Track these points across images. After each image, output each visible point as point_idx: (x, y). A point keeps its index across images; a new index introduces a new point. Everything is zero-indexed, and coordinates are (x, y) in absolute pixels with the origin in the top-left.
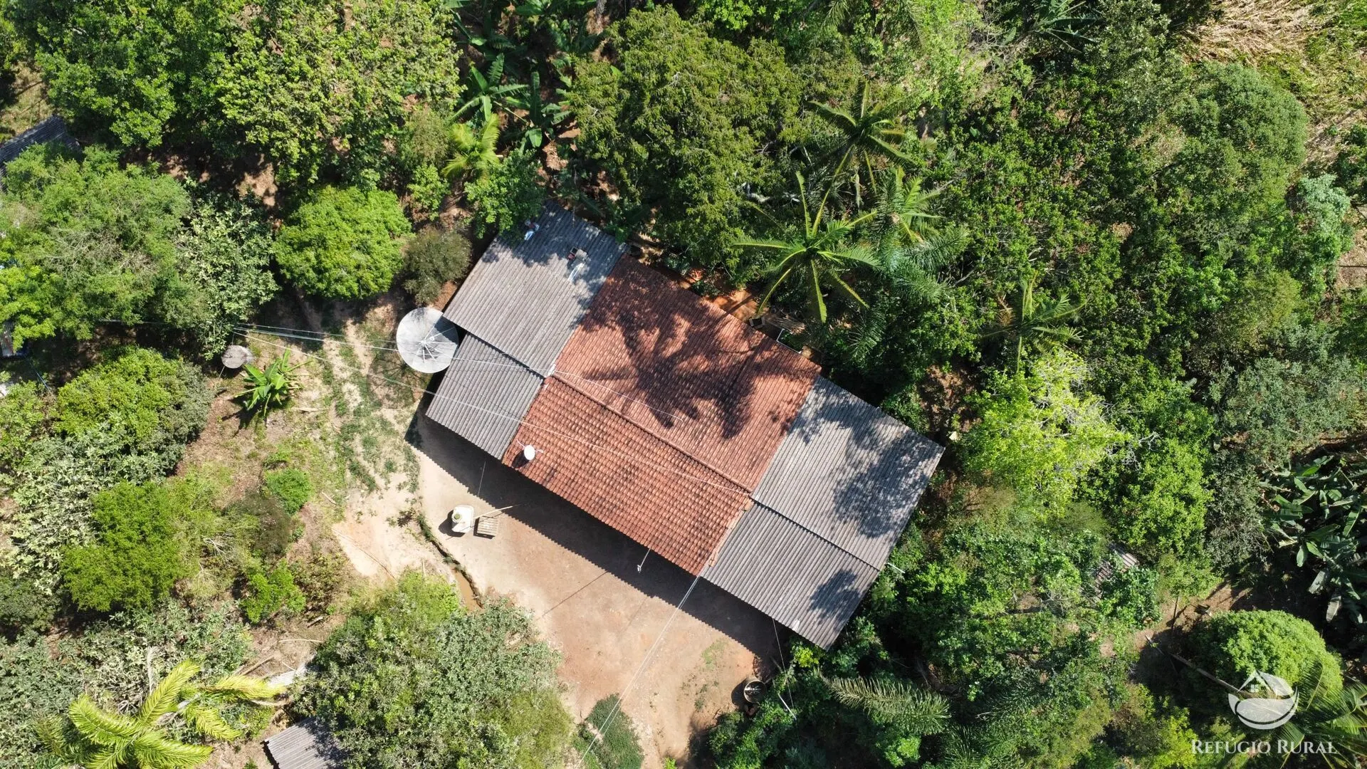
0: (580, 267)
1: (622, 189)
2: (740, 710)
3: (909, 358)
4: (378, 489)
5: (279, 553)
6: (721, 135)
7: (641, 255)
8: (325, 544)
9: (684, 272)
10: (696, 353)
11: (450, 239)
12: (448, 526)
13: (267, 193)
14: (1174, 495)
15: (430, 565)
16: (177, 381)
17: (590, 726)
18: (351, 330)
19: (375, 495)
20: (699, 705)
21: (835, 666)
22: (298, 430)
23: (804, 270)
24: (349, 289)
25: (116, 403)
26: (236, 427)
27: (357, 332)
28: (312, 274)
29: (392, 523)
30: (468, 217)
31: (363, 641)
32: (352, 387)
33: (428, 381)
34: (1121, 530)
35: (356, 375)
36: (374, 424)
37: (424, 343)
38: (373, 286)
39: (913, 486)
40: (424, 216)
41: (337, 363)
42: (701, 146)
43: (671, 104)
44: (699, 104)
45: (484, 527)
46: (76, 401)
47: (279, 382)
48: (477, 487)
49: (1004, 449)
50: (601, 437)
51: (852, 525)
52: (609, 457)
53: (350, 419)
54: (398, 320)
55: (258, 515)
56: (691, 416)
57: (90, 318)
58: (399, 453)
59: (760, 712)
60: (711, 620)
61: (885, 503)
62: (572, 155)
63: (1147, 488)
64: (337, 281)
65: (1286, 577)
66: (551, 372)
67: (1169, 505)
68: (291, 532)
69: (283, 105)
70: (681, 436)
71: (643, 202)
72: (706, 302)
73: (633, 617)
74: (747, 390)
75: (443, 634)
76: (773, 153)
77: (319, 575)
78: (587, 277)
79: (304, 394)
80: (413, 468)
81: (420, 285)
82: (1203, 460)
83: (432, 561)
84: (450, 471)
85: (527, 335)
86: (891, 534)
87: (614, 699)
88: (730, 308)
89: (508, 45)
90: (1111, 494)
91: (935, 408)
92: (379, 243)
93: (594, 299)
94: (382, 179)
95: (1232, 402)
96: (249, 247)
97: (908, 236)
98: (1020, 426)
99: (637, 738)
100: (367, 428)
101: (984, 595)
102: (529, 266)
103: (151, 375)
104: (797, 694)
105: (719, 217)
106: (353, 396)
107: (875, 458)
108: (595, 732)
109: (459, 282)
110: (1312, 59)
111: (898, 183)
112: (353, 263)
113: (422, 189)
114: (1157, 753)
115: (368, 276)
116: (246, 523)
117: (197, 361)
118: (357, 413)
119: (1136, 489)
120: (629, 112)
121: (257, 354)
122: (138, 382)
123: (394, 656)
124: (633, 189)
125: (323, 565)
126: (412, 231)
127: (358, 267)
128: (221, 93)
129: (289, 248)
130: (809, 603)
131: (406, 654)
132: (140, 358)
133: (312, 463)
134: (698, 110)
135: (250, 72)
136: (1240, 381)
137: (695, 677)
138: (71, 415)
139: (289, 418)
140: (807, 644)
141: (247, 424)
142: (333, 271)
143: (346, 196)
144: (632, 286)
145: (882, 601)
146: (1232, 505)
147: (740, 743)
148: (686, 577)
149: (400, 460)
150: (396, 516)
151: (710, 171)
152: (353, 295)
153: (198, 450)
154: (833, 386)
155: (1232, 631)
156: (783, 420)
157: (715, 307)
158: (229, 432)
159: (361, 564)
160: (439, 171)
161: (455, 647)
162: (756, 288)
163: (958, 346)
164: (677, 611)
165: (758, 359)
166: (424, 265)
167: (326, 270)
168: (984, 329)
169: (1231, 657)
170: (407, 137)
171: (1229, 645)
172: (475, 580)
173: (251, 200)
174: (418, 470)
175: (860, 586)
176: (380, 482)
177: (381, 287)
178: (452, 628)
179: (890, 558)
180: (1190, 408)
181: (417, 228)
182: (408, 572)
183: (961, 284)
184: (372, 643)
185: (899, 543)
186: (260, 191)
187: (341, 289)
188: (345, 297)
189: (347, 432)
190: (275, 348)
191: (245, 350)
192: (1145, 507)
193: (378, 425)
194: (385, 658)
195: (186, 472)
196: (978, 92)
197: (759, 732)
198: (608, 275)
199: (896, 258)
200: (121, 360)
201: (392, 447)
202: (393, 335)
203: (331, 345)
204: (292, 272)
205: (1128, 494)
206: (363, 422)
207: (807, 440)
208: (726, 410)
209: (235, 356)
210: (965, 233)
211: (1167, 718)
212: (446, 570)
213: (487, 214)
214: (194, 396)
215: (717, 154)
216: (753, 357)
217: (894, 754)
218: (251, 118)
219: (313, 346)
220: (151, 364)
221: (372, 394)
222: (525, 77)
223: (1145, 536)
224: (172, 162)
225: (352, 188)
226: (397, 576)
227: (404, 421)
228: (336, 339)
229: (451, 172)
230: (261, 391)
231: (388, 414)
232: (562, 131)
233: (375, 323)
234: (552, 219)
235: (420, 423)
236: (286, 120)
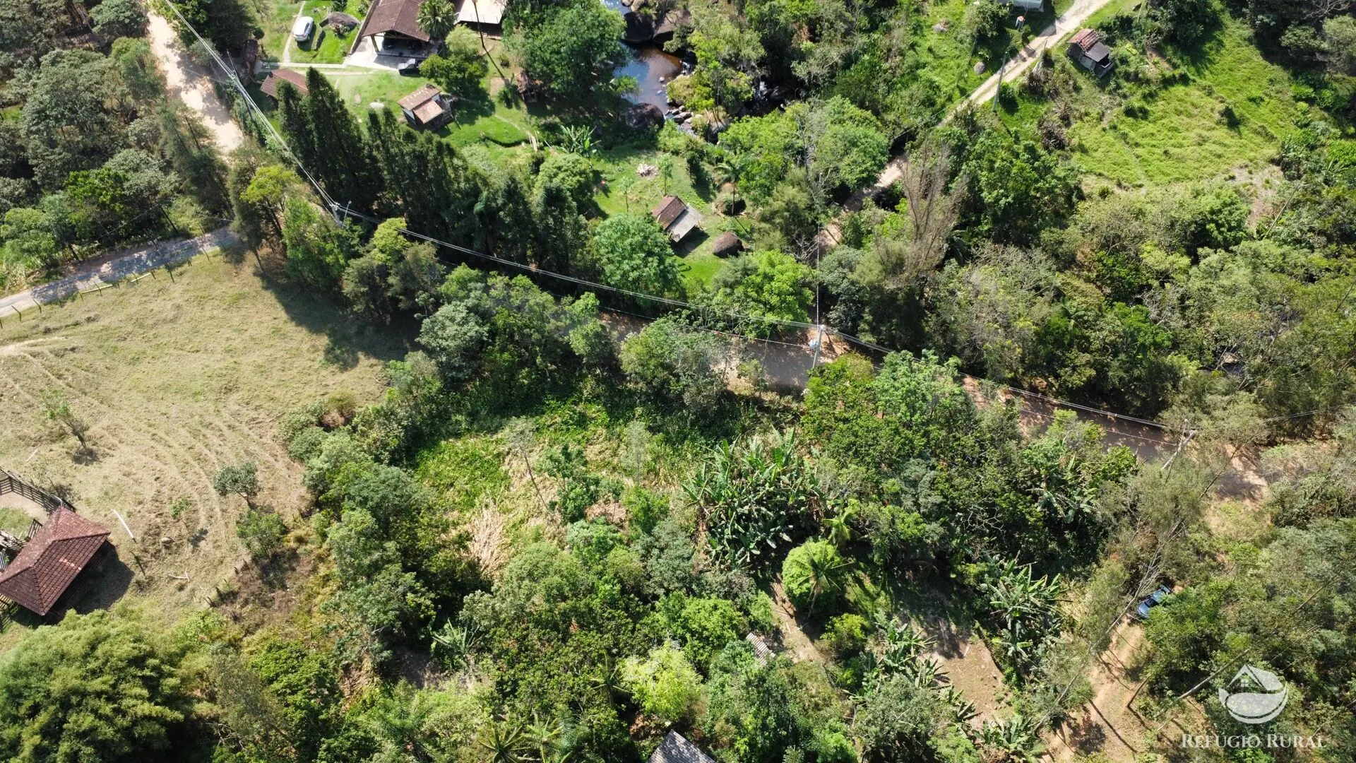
63: (705, 628)
95: (666, 584)
110: (509, 511)
111: (528, 735)
196: (488, 686)
210: (560, 706)
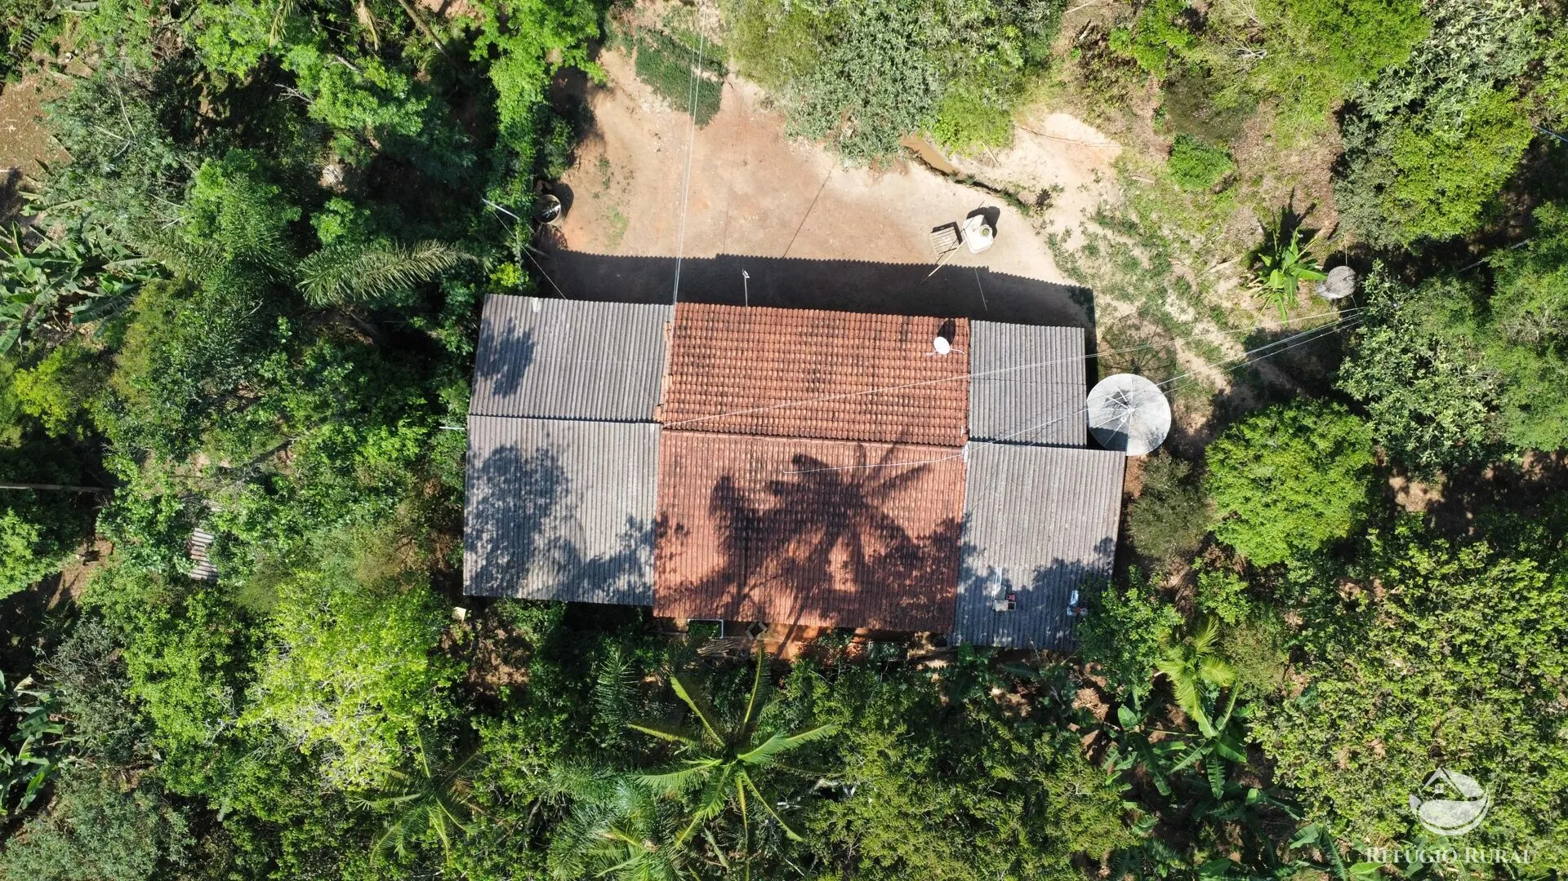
0: (995, 589)
1: (995, 709)
2: (554, 180)
3: (556, 680)
4: (1092, 218)
5: (1169, 85)
6: (912, 841)
7: (931, 639)
8: (1120, 124)
9: (870, 645)
10: (810, 558)
11: (1162, 547)
12: (990, 217)
13: (1406, 490)
14: (174, 675)
15: (988, 164)
16: (1397, 217)
17: (714, 79)
18: (1221, 382)
19: (1092, 210)
20: (604, 163)
21: (470, 282)
22: (1220, 237)
23: (729, 728)
24: (1254, 427)
25: (1460, 153)
26: (1295, 203)
27: (1213, 383)
28: (1308, 422)
29: (1055, 188)
30: (1156, 581)
31: (1022, 30)
32: (1183, 318)
33: (1101, 369)
34: (218, 603)
35: (1187, 333)
36: (1136, 288)
37: (1131, 410)
38: (1226, 445)
39: (480, 532)
40: (1207, 557)
41: (1215, 336)
42: (928, 813)
43: (991, 847)
44: (958, 865)
45: (949, 237)
46: (1506, 131)
47: (1276, 279)
48: (981, 279)
49: (383, 633)
50: (870, 405)
51: (529, 451)
52: (849, 386)
53: (1167, 281)
54: (1174, 421)
55: (1218, 114)
56: (777, 483)
57: (1550, 233)
58: (1090, 271)
59: (530, 188)
60: (637, 264)
61: (502, 496)
62: (1074, 718)
64: (1274, 430)
65: (15, 642)
66: (966, 451)
67: (172, 660)
68: (1167, 117)
69: (1466, 607)
70: (778, 452)
71: (963, 706)
72: (827, 624)
73: (728, 223)
74: (727, 546)
75: (933, 86)
76: (837, 849)
77: (1111, 84)
78: (981, 583)
79: (1235, 281)
80: (1064, 262)
81: (1172, 475)
82: (158, 732)
83: (985, 169)
84: (1021, 280)
85: (1016, 479)
86: (479, 464)
87: (702, 121)
88: (795, 632)
89: (1216, 812)
90: (248, 638)
91: (501, 634)
92: (1247, 500)
93: (960, 561)
94: (1283, 576)
96: (1401, 417)
97: (623, 831)
98: (378, 669)
99: (655, 92)
100: (1141, 280)
101: (328, 448)
102: (1056, 560)
103: (1433, 208)
104: (495, 232)
105: (863, 738)
106: (1176, 308)
107: (539, 541)
108: (706, 75)
109: (1127, 500)
112: (1267, 460)
113: (1229, 589)
114: (61, 370)
115: (1239, 453)
116: (1229, 96)
117: (1383, 254)
118: (1162, 292)
119: (221, 659)
120: (1036, 811)
121: (1315, 299)
122: (1443, 193)
123: (977, 30)
124: (983, 717)
125: (1111, 98)
126: (1211, 533)
127: (1258, 458)
128: (1548, 585)
129: (1352, 438)
130: (535, 338)
131: (965, 40)
132: (1457, 222)
133: (1183, 209)
134: (955, 856)
135: (1529, 626)
136: (153, 850)
137: (624, 191)
138: (1502, 113)
139: (1238, 245)
140: (514, 291)
141: (1284, 213)
142: (1286, 439)
143: (1316, 536)
144: (923, 600)
145: (451, 383)
146: (101, 698)
147: (535, 143)
148: (688, 296)
149: (1084, 264)
150: (1056, 199)
151: (902, 789)
152: (1244, 422)
153: (1323, 155)
154: (630, 601)
155: (40, 551)
156: (670, 532)
157: (813, 623)
158: (1299, 194)
159: (1066, 124)
160: (1221, 619)
161: (913, 78)
162: (779, 669)
163: (500, 727)
164: (680, 255)
165: (733, 589)
166: (1178, 500)
167: (1295, 435)
168: (476, 765)
169: (26, 520)
170: (1279, 641)
171: (34, 533)
172: (928, 174)
173: (1425, 473)
174: (1057, 264)
175: (484, 386)
176: (1094, 228)
177: (1215, 448)
178: (927, 101)
179: (466, 435)
180: (202, 787)
181: (1209, 539)
182: (1008, 143)
183: (533, 803)
184: (1011, 31)
185: (464, 459)
186: (1416, 488)
187: (1264, 423)
188: (1252, 416)
189: (1162, 264)
190: (1298, 315)
191: (1333, 296)
192: (199, 645)
193: (1131, 290)
194: (988, 22)
195: (1325, 121)
197: (518, 165)
198: (958, 598)
199: (624, 800)
200: (1478, 208)
201: (1101, 274)
202: (1171, 401)
203: (1235, 352)
204: (1333, 412)
205: (228, 650)
206: (1150, 285)
207: (631, 521)
208: (741, 510)
209: (1341, 282)
211: (70, 415)
212: (967, 167)
213: (1139, 598)
214: (1367, 210)
215: (906, 815)
216: (740, 587)
217: (342, 210)
218: (1495, 572)
219: (1254, 341)
220: (1441, 221)
221: (1156, 322)
222: (1177, 783)
223: (186, 609)
224: (1537, 470)
225: (1315, 547)
226: (1019, 132)
227: (1104, 310)
228: (1232, 364)
229: (1205, 624)
230: (1291, 257)
231: (1126, 309)
232: (1097, 740)
233: (1197, 404)
234: (1055, 630)
235: (1084, 317)
236: (1453, 592)
